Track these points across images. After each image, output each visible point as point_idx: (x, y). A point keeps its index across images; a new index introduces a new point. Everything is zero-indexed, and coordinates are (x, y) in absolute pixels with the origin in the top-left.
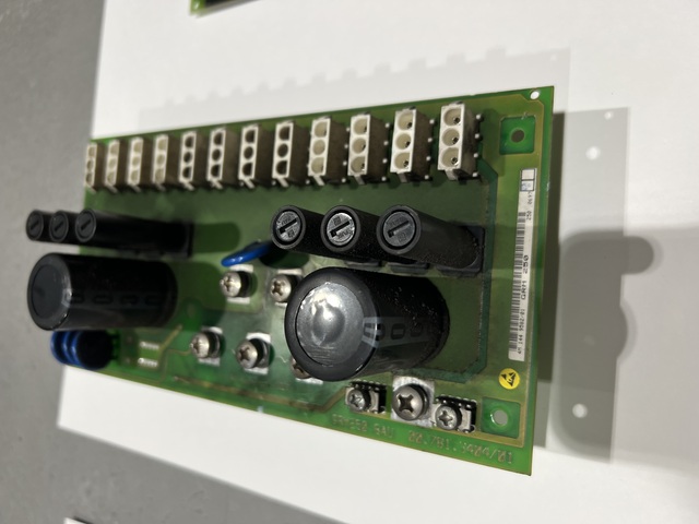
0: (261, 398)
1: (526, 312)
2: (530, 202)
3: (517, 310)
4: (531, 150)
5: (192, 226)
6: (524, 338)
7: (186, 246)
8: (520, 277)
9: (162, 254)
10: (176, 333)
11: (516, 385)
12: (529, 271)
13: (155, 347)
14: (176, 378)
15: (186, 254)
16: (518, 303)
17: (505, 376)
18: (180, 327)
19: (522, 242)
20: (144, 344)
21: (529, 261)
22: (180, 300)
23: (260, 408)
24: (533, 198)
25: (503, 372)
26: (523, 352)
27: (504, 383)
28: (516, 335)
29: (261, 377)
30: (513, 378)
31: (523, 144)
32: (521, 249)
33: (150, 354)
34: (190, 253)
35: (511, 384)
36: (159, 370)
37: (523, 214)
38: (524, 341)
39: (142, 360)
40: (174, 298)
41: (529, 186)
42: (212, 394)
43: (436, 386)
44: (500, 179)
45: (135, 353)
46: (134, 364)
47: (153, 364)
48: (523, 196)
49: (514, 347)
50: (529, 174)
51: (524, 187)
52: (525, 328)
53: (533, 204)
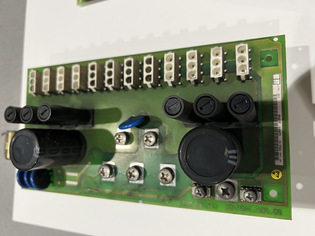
0: (141, 196)
1: (282, 142)
2: (278, 89)
3: (277, 141)
4: (277, 65)
5: (93, 111)
6: (282, 154)
7: (91, 121)
8: (277, 125)
9: (76, 126)
10: (87, 166)
11: (280, 177)
12: (281, 122)
13: (76, 175)
14: (89, 190)
15: (91, 125)
16: (277, 137)
17: (274, 173)
18: (90, 163)
19: (277, 108)
20: (69, 174)
21: (281, 117)
22: (88, 149)
23: (140, 201)
24: (280, 88)
25: (273, 172)
26: (282, 161)
27: (274, 177)
28: (278, 153)
29: (140, 185)
30: (278, 174)
31: (272, 62)
32: (277, 112)
33: (72, 179)
34: (93, 125)
35: (278, 177)
36: (79, 186)
37: (276, 95)
38: (282, 155)
39: (68, 182)
40: (86, 148)
41: (277, 82)
42: (111, 196)
43: (238, 181)
44: (262, 79)
45: (63, 178)
46: (63, 184)
47: (75, 183)
48: (275, 86)
49: (278, 159)
50: (276, 76)
51: (275, 83)
52: (282, 149)
53: (280, 90)
